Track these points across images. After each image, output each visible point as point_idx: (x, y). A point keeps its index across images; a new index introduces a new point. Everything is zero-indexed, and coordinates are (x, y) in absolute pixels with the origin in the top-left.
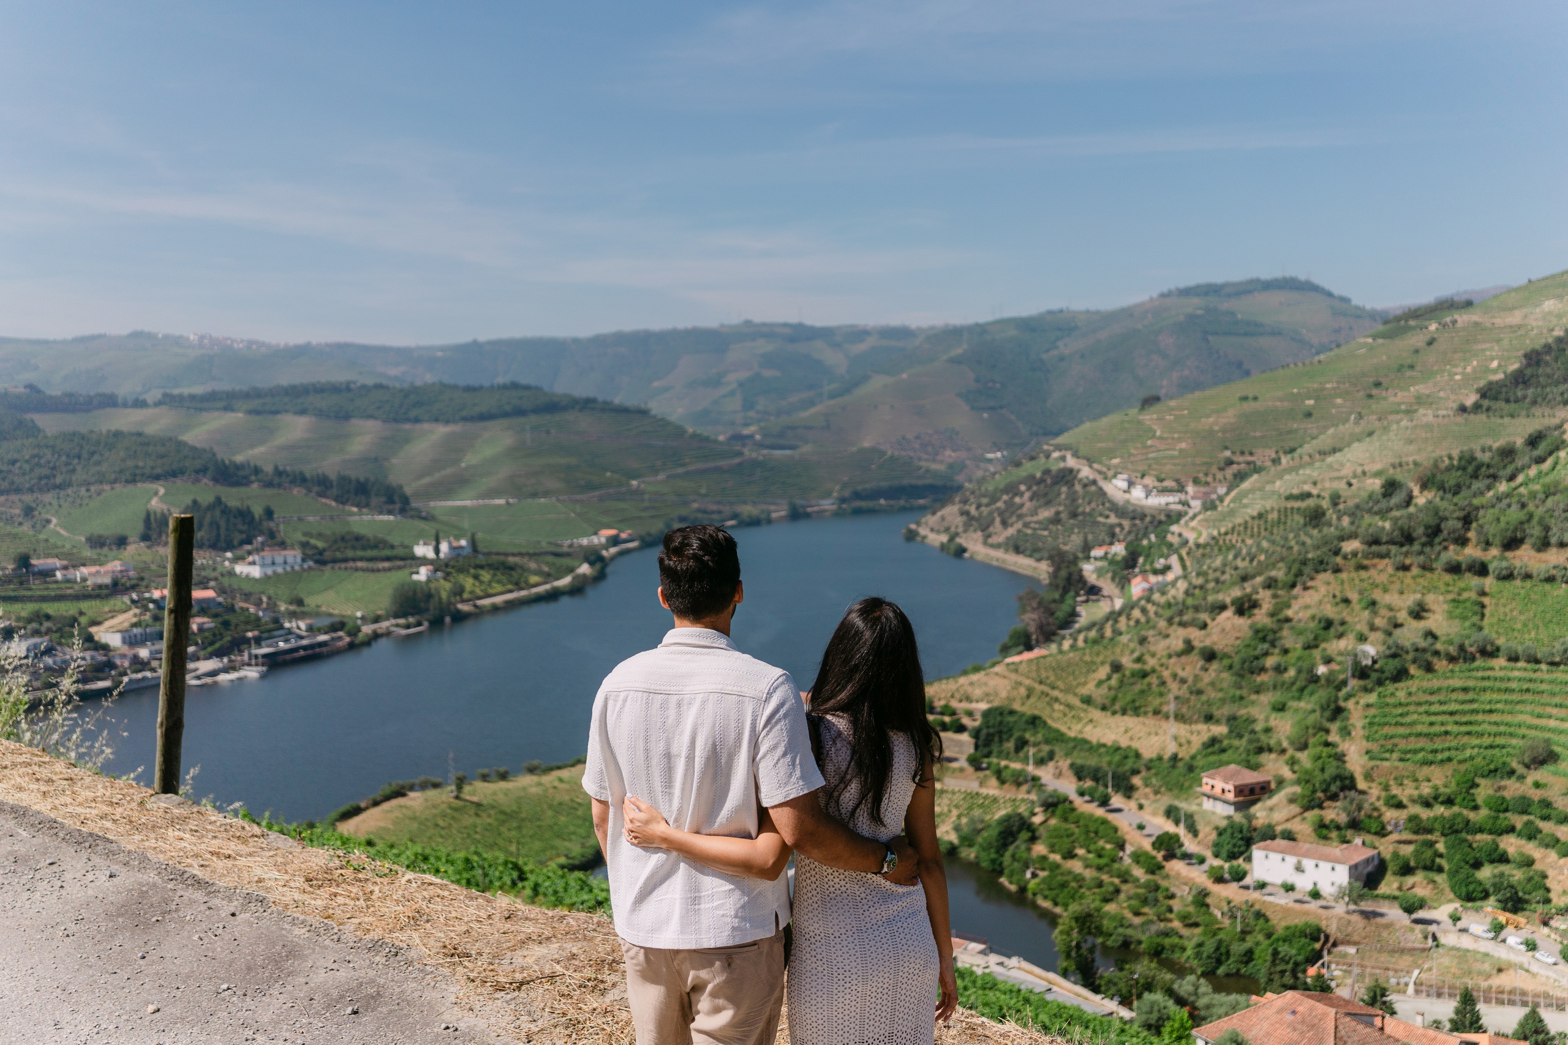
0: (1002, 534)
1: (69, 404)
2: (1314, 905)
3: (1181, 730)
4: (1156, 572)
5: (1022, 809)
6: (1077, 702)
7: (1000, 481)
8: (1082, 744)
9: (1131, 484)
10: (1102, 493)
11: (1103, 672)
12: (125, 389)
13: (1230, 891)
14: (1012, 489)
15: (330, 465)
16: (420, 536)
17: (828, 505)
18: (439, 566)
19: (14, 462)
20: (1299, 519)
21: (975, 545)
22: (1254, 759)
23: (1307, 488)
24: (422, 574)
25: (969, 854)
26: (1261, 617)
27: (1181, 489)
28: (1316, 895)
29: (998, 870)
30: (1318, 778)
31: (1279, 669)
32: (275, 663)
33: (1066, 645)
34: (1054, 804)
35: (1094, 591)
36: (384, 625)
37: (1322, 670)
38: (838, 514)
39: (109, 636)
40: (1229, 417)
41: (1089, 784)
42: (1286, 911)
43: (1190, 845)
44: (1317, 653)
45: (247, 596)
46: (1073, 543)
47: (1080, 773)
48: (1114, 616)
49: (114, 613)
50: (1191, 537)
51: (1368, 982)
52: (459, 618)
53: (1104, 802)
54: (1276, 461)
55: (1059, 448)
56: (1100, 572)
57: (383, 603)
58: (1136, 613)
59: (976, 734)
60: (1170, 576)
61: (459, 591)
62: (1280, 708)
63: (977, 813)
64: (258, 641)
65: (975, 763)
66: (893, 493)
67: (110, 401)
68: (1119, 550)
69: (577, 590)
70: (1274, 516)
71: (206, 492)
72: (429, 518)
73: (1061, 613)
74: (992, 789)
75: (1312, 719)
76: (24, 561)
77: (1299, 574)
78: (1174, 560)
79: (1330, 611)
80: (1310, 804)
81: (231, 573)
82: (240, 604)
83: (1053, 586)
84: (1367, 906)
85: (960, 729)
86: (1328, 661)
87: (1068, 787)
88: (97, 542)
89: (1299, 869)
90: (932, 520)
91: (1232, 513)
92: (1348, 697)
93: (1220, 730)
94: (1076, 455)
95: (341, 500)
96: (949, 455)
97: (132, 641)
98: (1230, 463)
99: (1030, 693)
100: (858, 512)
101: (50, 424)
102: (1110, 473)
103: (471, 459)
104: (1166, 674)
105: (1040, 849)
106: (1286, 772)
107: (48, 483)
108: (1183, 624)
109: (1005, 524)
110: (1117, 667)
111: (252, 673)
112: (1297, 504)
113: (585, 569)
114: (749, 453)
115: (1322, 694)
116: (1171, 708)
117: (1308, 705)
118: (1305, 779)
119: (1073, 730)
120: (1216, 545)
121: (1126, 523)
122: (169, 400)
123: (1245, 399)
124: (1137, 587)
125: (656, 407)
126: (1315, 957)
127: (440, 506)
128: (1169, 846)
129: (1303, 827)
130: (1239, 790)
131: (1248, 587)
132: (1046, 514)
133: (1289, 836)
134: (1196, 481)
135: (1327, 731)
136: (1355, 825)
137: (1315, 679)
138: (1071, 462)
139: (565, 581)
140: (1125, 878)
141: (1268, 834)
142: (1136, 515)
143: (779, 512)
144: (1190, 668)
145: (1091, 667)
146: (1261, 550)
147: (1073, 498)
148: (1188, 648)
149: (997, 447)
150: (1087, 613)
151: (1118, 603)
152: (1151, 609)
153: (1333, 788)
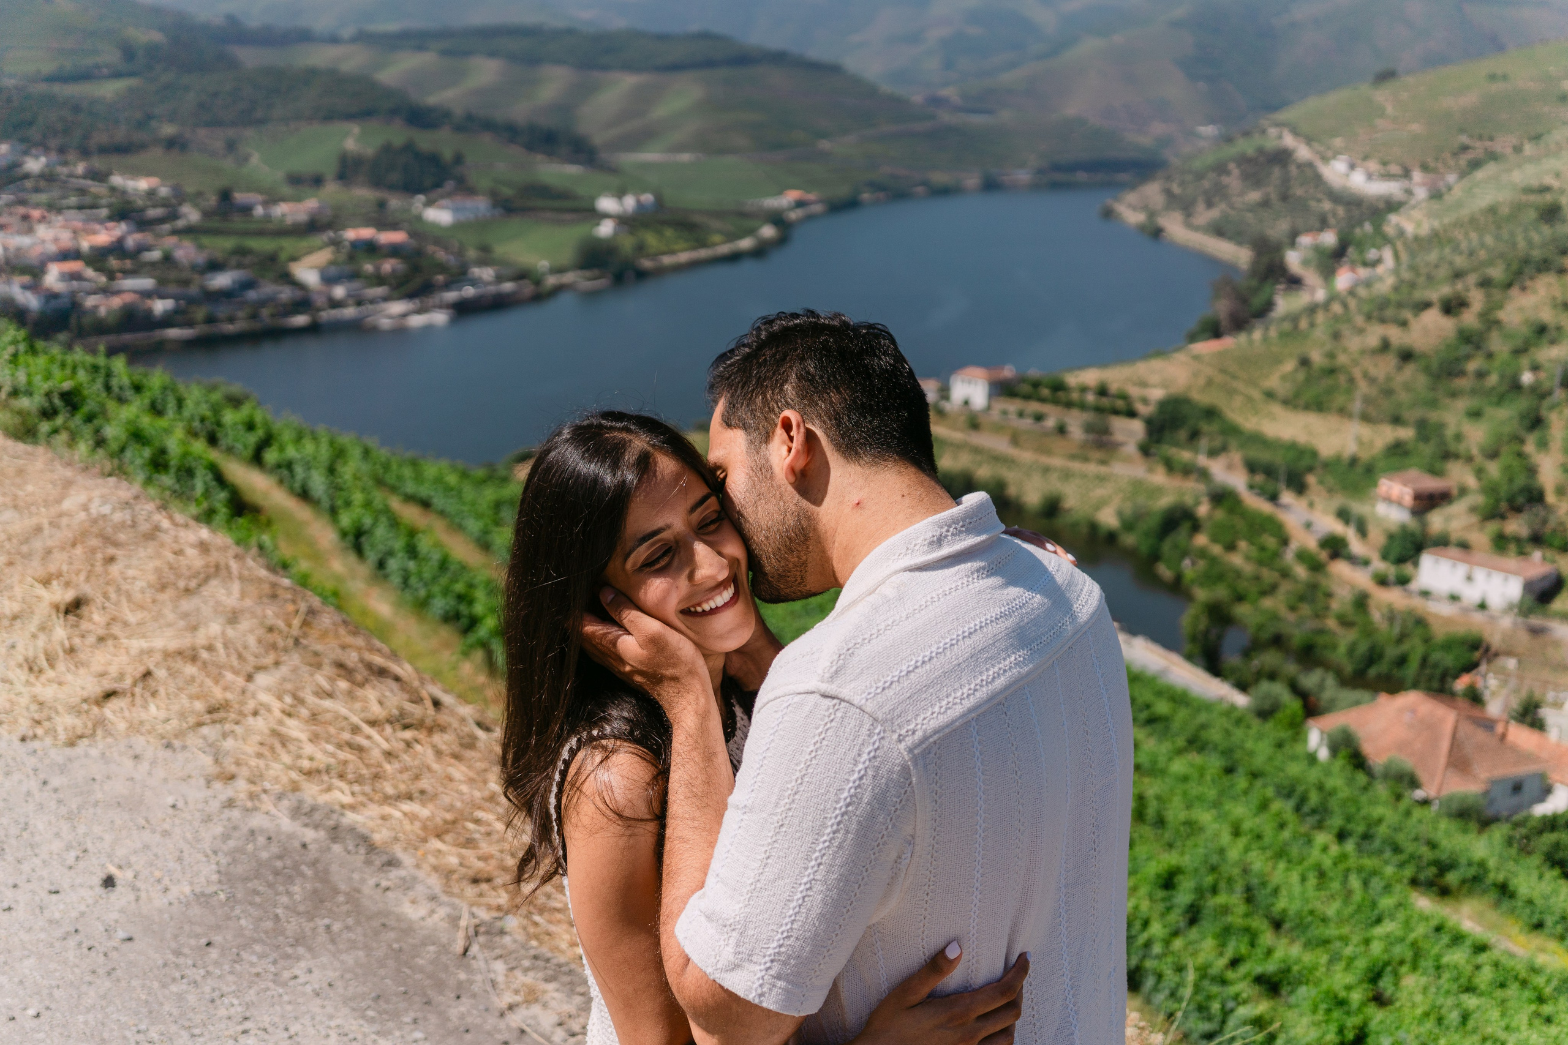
0: (1205, 216)
1: (267, 38)
2: (1478, 617)
3: (1365, 431)
4: (1366, 264)
5: (1189, 500)
6: (1256, 394)
7: (1210, 159)
8: (1257, 439)
9: (1352, 167)
10: (1318, 179)
11: (1289, 366)
12: (321, 24)
13: (1393, 597)
14: (1221, 169)
15: (520, 111)
16: (605, 190)
17: (1023, 176)
18: (624, 221)
19: (215, 95)
20: (1532, 214)
21: (1175, 228)
22: (1438, 465)
23: (1549, 180)
24: (606, 229)
25: (1129, 540)
26: (1470, 318)
27: (1406, 174)
28: (1482, 606)
29: (1155, 557)
30: (1504, 490)
31: (1481, 375)
32: (463, 310)
33: (1257, 335)
34: (1222, 497)
35: (1295, 282)
36: (569, 277)
37: (1527, 378)
38: (1035, 187)
39: (308, 273)
40: (1470, 99)
41: (1259, 478)
42: (1448, 621)
43: (1356, 546)
44: (1525, 361)
45: (438, 241)
46: (1278, 229)
47: (1252, 467)
48: (1312, 309)
49: (310, 251)
50: (1410, 228)
51: (1524, 694)
52: (642, 275)
53: (1273, 498)
54: (1518, 149)
55: (1277, 125)
56: (1305, 263)
57: (567, 255)
58: (1337, 308)
59: (1149, 422)
60: (1380, 270)
61: (641, 248)
62: (1475, 414)
63: (1141, 500)
64: (447, 286)
65: (1145, 450)
66: (1094, 166)
67: (305, 37)
68: (1329, 239)
69: (760, 252)
70: (1505, 211)
71: (397, 134)
72: (613, 170)
73: (1257, 301)
74: (1159, 477)
75: (1507, 429)
76: (225, 196)
77: (1519, 273)
78: (1387, 254)
79: (1547, 316)
80: (1492, 514)
81: (419, 218)
82: (430, 249)
83: (1254, 272)
84: (1536, 621)
85: (1132, 414)
86: (1535, 368)
87: (1237, 480)
88: (295, 180)
89: (1469, 578)
90: (1132, 197)
91: (1459, 204)
92: (1552, 408)
93: (1406, 433)
94: (1295, 132)
95: (530, 147)
96: (1158, 128)
97: (329, 280)
98: (1465, 148)
99: (1210, 383)
100: (1056, 186)
101: (250, 57)
102: (1330, 154)
103: (661, 111)
104: (1357, 373)
105: (1201, 540)
106: (1471, 481)
107: (249, 118)
108: (1383, 321)
109: (1210, 204)
110: (1305, 362)
111: (440, 318)
112: (1533, 198)
113: (768, 232)
114: (946, 117)
115: (1522, 404)
116: (1357, 406)
117: (1505, 415)
118: (1491, 490)
119: (1249, 423)
120: (1436, 239)
121: (1341, 211)
122: (363, 38)
123: (1493, 77)
124: (1343, 280)
125: (853, 63)
126: (1471, 667)
127: (629, 159)
128: (1335, 547)
129: (1481, 538)
130: (1418, 497)
131: (1459, 286)
132: (1254, 196)
133: (1464, 546)
134: (1425, 168)
135: (1522, 441)
136: (1537, 540)
137: (1516, 386)
138: (1289, 141)
139: (746, 243)
140: (1285, 574)
141: (1442, 542)
142: (1352, 202)
143: (972, 181)
144: (1384, 367)
145: (1277, 360)
146: (1483, 245)
147: (1286, 181)
148: (1385, 346)
149: (1212, 121)
150: (1285, 304)
151: (1320, 295)
152: (1352, 303)
153: (1520, 500)
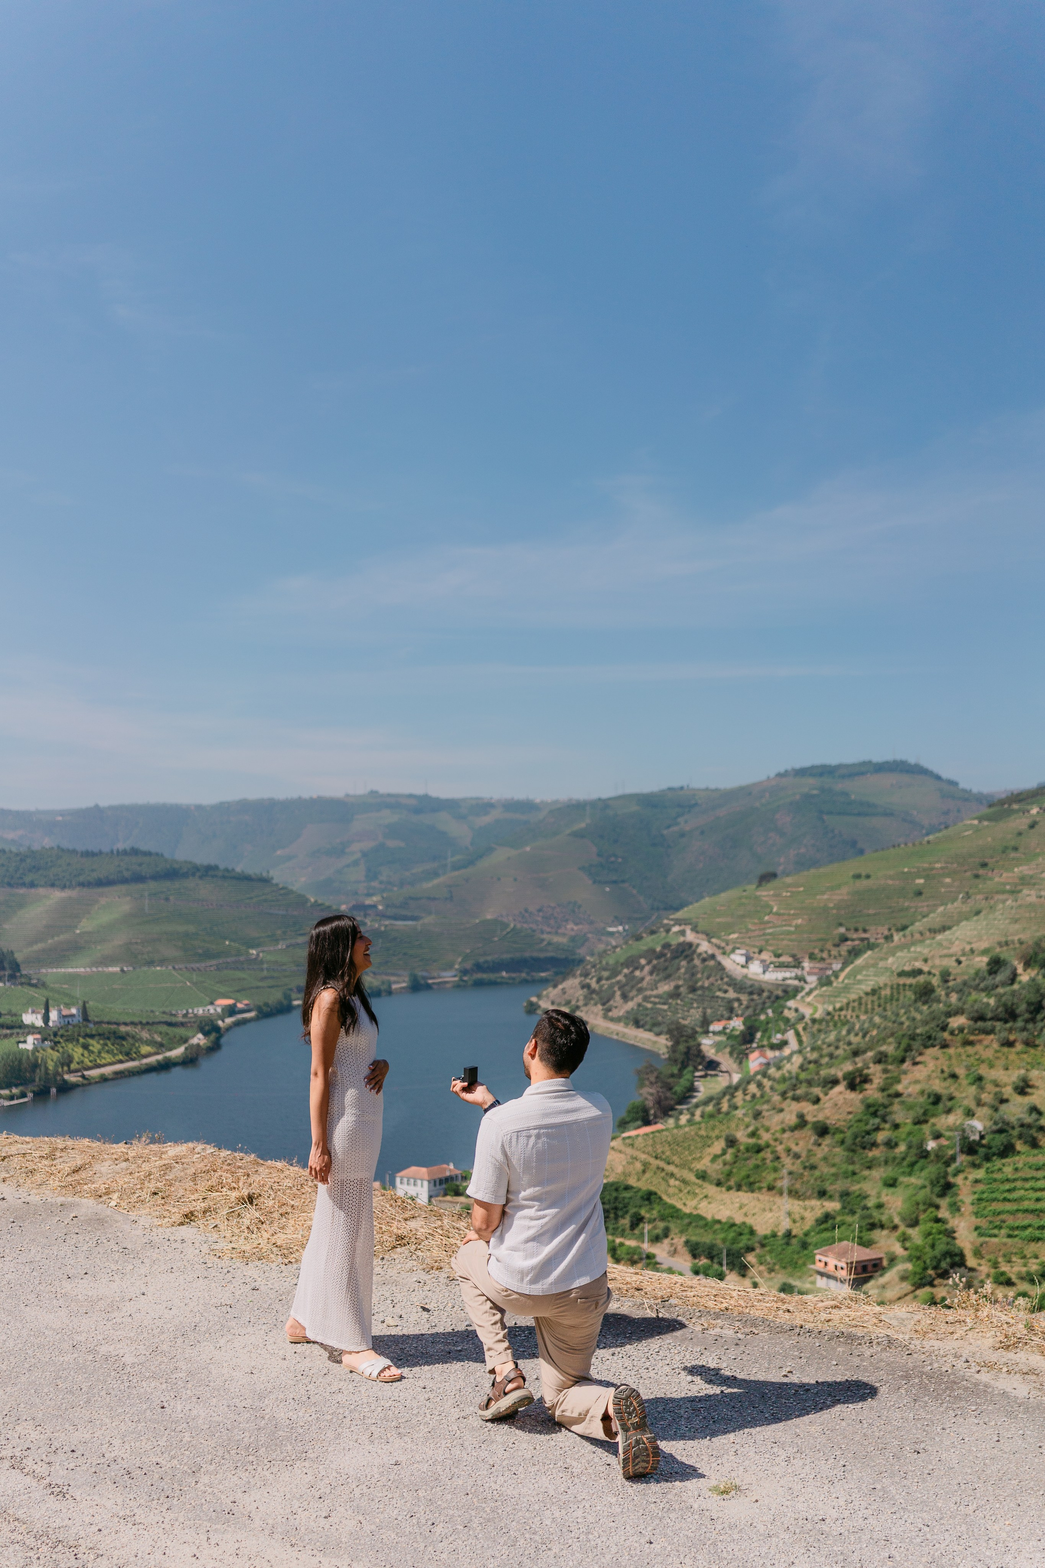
0: (623, 1008)
3: (795, 1206)
4: (773, 1047)
6: (692, 1177)
7: (621, 954)
8: (696, 1220)
9: (749, 959)
10: (720, 967)
11: (718, 1146)
14: (632, 963)
16: (30, 1003)
17: (449, 977)
18: (47, 1034)
20: (911, 995)
21: (597, 1020)
22: (867, 1235)
23: (918, 965)
24: (30, 1043)
26: (872, 1092)
27: (798, 964)
30: (929, 1254)
31: (891, 1144)
33: (684, 1119)
35: (712, 1066)
37: (931, 1145)
38: (459, 986)
40: (843, 894)
41: (702, 1260)
44: (926, 1128)
46: (692, 1017)
47: (695, 1250)
48: (731, 1091)
50: (807, 1012)
52: (65, 1088)
54: (889, 938)
55: (678, 922)
56: (718, 1046)
58: (753, 1088)
60: (786, 1051)
61: (67, 1061)
62: (892, 1184)
66: (515, 965)
68: (737, 1024)
69: (190, 1061)
70: (887, 992)
72: (41, 985)
73: (680, 1087)
75: (921, 1195)
77: (909, 1049)
78: (790, 1035)
79: (938, 1086)
80: (922, 1281)
83: (672, 1060)
86: (937, 1136)
87: (683, 1265)
90: (553, 991)
91: (846, 989)
92: (957, 1173)
93: (833, 1206)
94: (695, 929)
96: (572, 928)
98: (845, 939)
99: (646, 1166)
100: (479, 984)
102: (729, 948)
103: (86, 925)
104: (780, 1148)
106: (898, 1249)
108: (796, 1099)
109: (625, 997)
110: (731, 1142)
112: (909, 981)
113: (199, 1039)
114: (371, 923)
115: (932, 1169)
116: (785, 1183)
117: (918, 1180)
118: (916, 1256)
119: (688, 1206)
120: (830, 1020)
121: (745, 998)
123: (858, 877)
124: (755, 1062)
125: (278, 876)
127: (51, 973)
130: (853, 1268)
131: (859, 1062)
132: (665, 988)
134: (812, 957)
135: (938, 1207)
137: (924, 1154)
138: (691, 936)
139: (178, 1052)
142: (754, 989)
143: (400, 984)
144: (803, 1142)
145: (706, 1142)
146: (874, 1026)
147: (692, 972)
148: (802, 1122)
149: (618, 921)
150: (705, 1088)
151: (736, 1078)
152: (767, 1083)
153: (944, 1265)
